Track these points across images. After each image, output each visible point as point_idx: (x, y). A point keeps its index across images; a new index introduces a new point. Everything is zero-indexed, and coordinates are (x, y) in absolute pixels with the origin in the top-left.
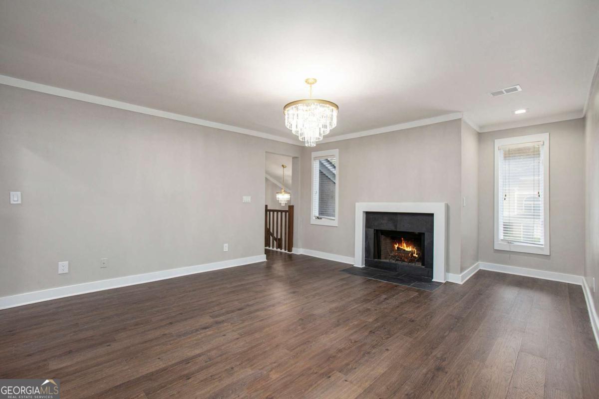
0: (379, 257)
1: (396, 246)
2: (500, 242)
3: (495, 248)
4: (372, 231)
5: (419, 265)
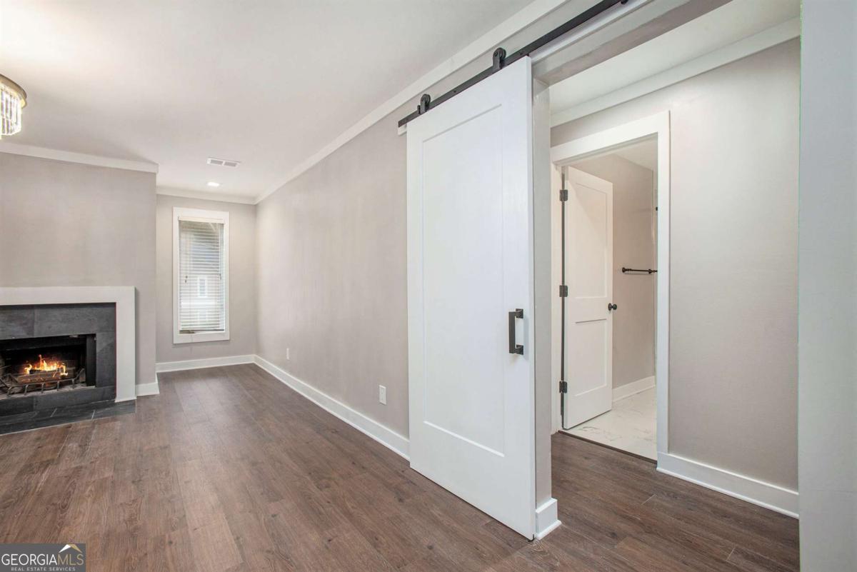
1: (28, 369)
3: (175, 342)
5: (79, 387)
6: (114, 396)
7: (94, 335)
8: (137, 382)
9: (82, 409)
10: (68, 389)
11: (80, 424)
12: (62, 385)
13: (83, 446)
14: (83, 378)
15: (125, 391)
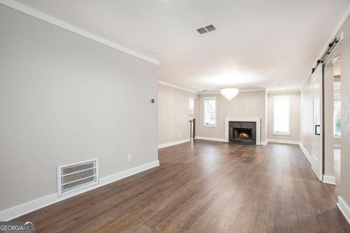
0: (234, 138)
1: (241, 135)
2: (275, 132)
3: (273, 134)
4: (232, 129)
5: (250, 140)
6: (256, 143)
7: (252, 129)
8: (261, 141)
9: (249, 144)
10: (248, 140)
11: (248, 146)
12: (247, 139)
13: (247, 149)
14: (250, 139)
15: (258, 143)
